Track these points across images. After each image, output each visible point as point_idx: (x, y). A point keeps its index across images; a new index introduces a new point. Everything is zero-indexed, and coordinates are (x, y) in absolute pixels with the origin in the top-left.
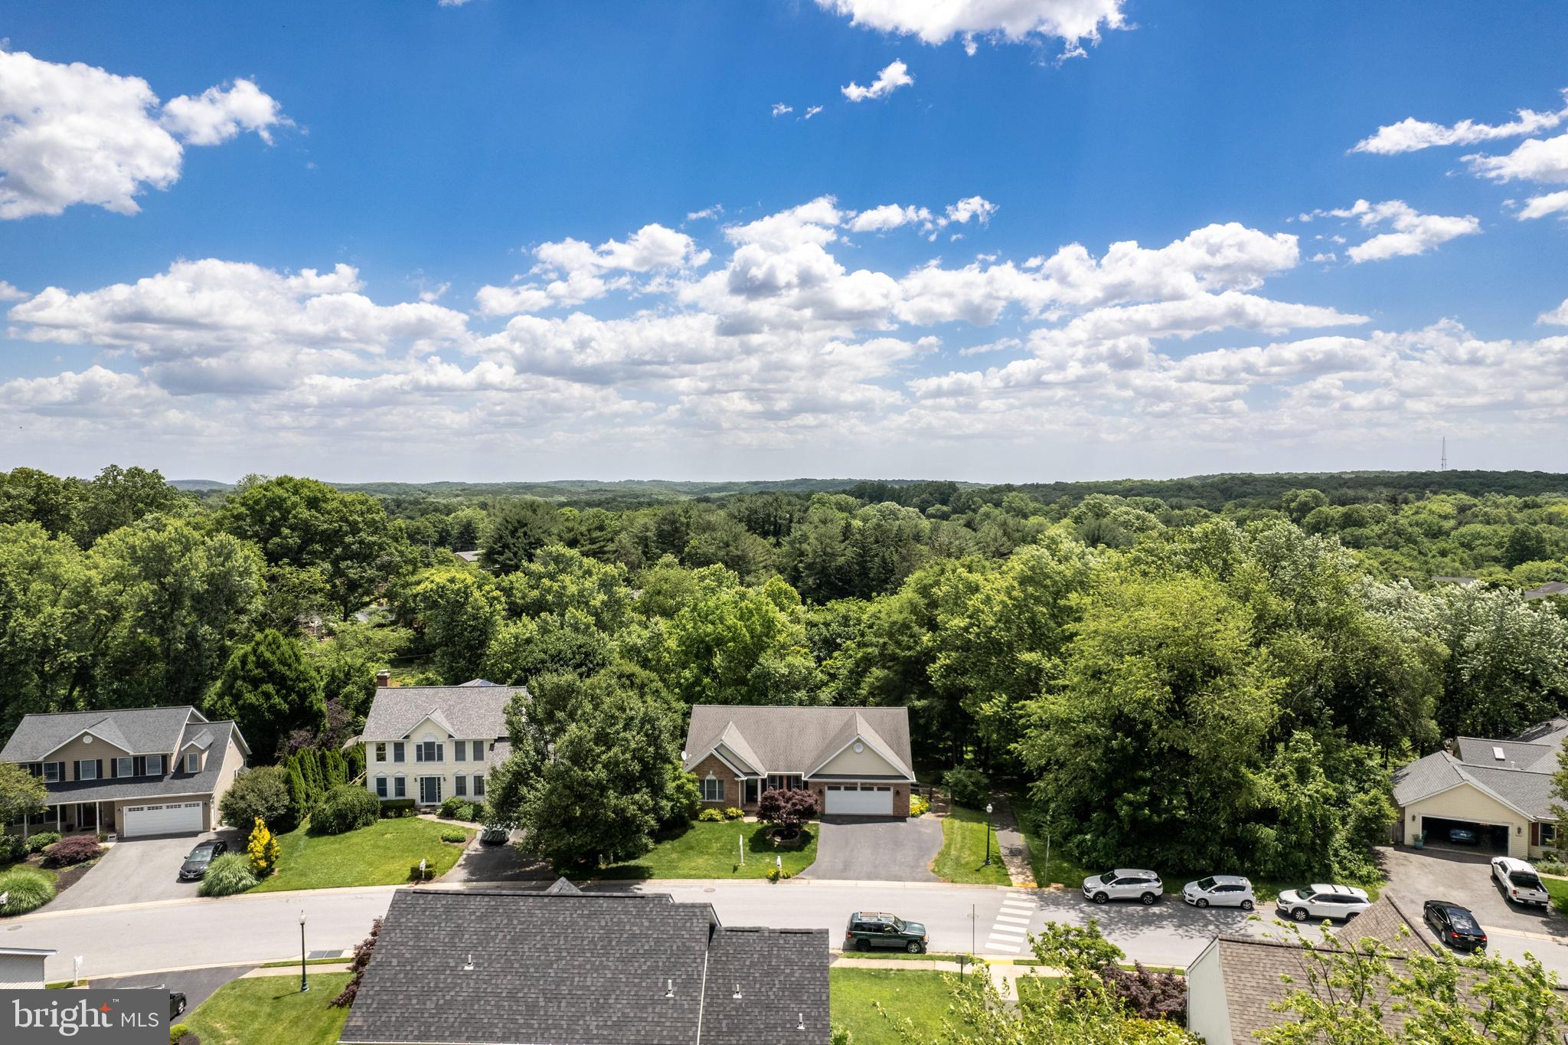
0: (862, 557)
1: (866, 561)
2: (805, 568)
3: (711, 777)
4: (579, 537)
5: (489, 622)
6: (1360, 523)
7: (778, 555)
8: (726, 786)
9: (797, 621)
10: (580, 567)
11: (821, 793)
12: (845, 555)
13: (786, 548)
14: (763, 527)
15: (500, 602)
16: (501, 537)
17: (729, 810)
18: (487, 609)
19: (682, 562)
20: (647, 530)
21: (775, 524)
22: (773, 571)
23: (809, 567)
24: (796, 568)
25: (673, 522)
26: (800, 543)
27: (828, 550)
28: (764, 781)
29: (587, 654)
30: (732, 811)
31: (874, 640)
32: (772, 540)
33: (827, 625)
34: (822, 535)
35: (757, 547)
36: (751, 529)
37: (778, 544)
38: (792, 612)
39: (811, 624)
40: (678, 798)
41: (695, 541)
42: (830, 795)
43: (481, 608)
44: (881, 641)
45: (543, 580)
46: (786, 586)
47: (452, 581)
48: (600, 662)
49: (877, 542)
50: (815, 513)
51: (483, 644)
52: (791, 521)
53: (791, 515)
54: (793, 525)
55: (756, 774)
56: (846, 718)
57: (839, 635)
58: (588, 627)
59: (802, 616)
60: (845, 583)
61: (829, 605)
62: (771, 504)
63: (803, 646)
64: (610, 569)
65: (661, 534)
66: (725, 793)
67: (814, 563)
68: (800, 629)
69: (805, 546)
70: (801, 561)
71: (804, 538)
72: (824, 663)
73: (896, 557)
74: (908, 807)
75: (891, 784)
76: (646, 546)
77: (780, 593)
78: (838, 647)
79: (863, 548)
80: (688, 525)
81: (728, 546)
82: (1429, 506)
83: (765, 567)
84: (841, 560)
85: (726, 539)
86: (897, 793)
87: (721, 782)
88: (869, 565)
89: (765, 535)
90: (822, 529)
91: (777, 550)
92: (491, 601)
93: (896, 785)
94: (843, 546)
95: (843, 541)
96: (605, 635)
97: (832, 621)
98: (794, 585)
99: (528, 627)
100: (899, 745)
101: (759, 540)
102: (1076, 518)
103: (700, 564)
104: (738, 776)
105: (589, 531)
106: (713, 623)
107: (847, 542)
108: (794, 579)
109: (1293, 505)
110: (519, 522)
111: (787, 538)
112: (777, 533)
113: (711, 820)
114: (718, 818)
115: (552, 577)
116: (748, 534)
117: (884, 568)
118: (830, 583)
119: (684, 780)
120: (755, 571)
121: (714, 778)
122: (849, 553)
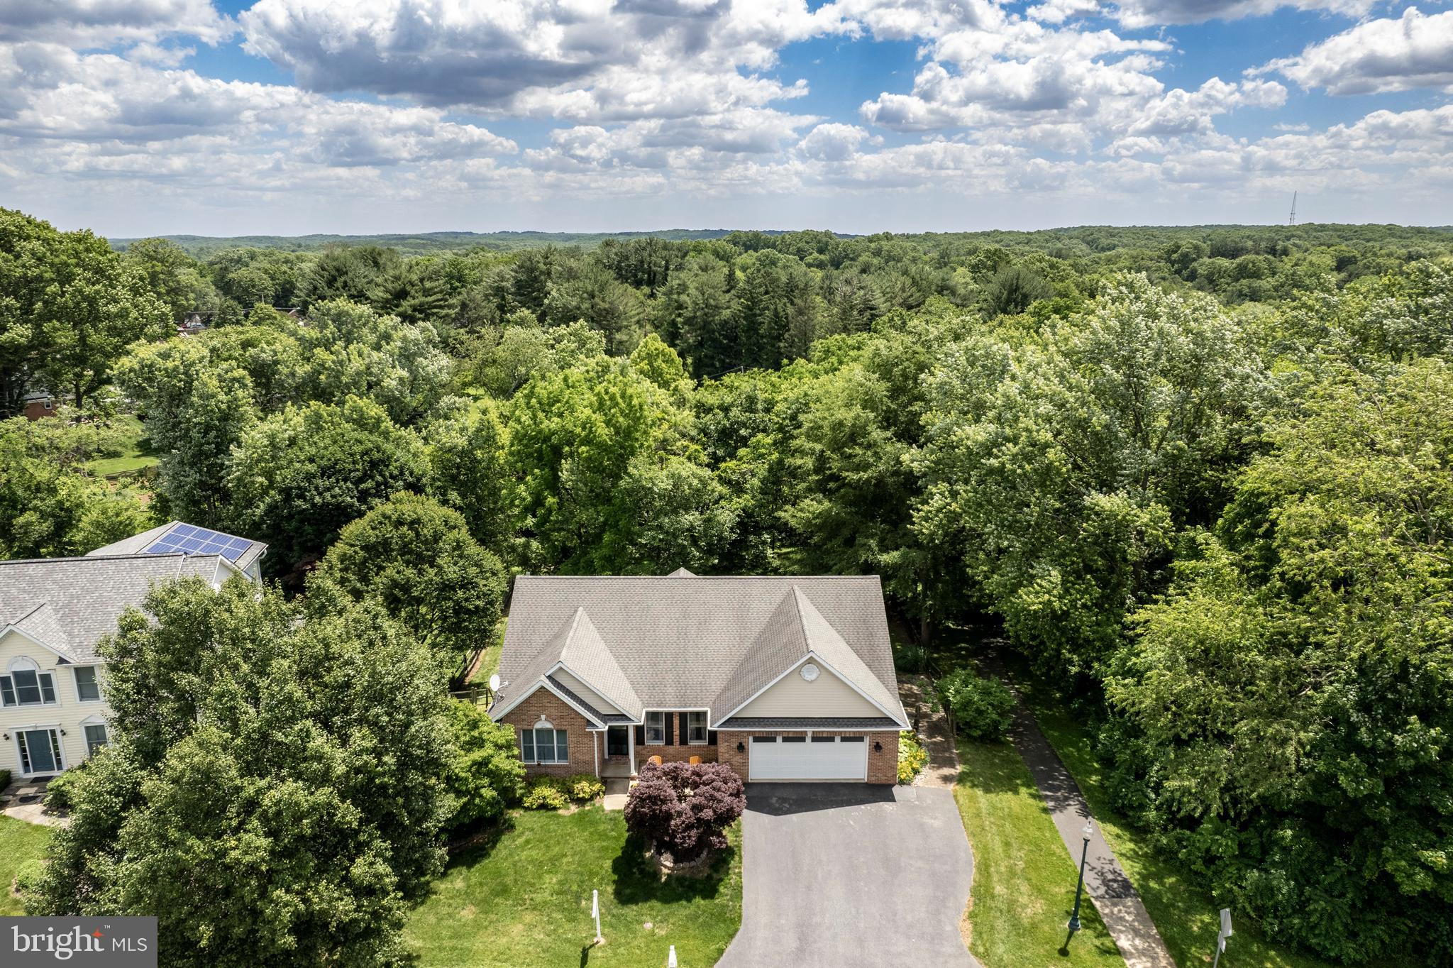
0: (751, 309)
1: (755, 315)
2: (684, 323)
3: (544, 724)
4: (408, 288)
5: (229, 416)
6: (1257, 275)
7: (655, 307)
8: (571, 739)
9: (681, 403)
10: (374, 329)
11: (741, 748)
12: (730, 308)
13: (661, 299)
14: (635, 276)
15: (244, 386)
16: (315, 288)
17: (577, 787)
18: (222, 397)
19: (541, 319)
20: (503, 279)
21: (649, 272)
22: (648, 327)
23: (689, 321)
24: (674, 323)
25: (532, 270)
26: (679, 294)
27: (712, 302)
28: (639, 730)
29: (374, 464)
30: (583, 788)
31: (808, 445)
32: (646, 290)
33: (726, 409)
34: (703, 284)
35: (627, 299)
36: (622, 277)
37: (652, 296)
38: (676, 389)
39: (702, 409)
40: (477, 788)
41: (557, 294)
42: (757, 751)
43: (213, 396)
44: (818, 447)
45: (317, 351)
46: (662, 346)
47: (165, 356)
48: (396, 472)
49: (767, 293)
50: (693, 262)
51: (222, 449)
52: (667, 268)
53: (667, 262)
54: (670, 272)
55: (623, 717)
56: (778, 598)
57: (744, 425)
58: (379, 421)
59: (690, 395)
60: (730, 340)
61: (726, 379)
62: (644, 249)
63: (692, 439)
64: (413, 332)
65: (519, 284)
66: (570, 751)
67: (695, 317)
68: (686, 417)
69: (684, 298)
70: (679, 315)
71: (683, 288)
72: (723, 465)
73: (790, 310)
74: (894, 768)
75: (867, 733)
76: (503, 298)
77: (657, 355)
78: (744, 441)
79: (752, 299)
80: (549, 273)
81: (593, 297)
82: (1310, 258)
83: (638, 322)
84: (726, 314)
85: (590, 288)
86: (877, 747)
87: (562, 733)
88: (760, 319)
89: (638, 284)
90: (704, 277)
91: (651, 302)
92: (229, 385)
93: (873, 733)
94: (727, 296)
95: (728, 291)
96: (408, 433)
97: (732, 405)
98: (672, 345)
99: (292, 419)
100: (872, 648)
101: (631, 289)
102: (973, 267)
103: (557, 322)
104: (593, 725)
105: (422, 280)
106: (560, 415)
107: (733, 292)
108: (672, 337)
109: (1175, 256)
110: (338, 270)
111: (663, 289)
112: (651, 283)
113: (544, 807)
114: (556, 803)
115: (327, 345)
116: (616, 283)
117: (776, 323)
118: (714, 340)
119: (488, 750)
120: (626, 327)
121: (549, 726)
122: (736, 306)
